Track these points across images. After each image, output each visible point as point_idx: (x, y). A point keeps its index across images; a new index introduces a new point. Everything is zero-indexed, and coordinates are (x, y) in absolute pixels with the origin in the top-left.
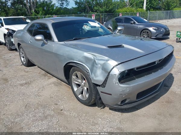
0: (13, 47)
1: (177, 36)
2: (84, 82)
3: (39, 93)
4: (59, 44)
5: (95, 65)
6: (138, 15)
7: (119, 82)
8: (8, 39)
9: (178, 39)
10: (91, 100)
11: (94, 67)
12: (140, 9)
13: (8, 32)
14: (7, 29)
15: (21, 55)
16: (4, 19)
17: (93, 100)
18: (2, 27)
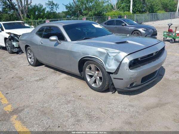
0: (15, 50)
1: (164, 36)
2: (97, 72)
3: (55, 86)
4: (73, 43)
5: (108, 57)
6: (125, 18)
7: (129, 68)
8: (10, 42)
9: (165, 38)
10: (105, 86)
11: (108, 59)
12: (127, 12)
13: (10, 36)
14: (8, 33)
15: (28, 56)
16: (3, 24)
17: (106, 86)
18: (2, 32)
